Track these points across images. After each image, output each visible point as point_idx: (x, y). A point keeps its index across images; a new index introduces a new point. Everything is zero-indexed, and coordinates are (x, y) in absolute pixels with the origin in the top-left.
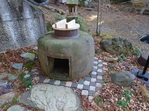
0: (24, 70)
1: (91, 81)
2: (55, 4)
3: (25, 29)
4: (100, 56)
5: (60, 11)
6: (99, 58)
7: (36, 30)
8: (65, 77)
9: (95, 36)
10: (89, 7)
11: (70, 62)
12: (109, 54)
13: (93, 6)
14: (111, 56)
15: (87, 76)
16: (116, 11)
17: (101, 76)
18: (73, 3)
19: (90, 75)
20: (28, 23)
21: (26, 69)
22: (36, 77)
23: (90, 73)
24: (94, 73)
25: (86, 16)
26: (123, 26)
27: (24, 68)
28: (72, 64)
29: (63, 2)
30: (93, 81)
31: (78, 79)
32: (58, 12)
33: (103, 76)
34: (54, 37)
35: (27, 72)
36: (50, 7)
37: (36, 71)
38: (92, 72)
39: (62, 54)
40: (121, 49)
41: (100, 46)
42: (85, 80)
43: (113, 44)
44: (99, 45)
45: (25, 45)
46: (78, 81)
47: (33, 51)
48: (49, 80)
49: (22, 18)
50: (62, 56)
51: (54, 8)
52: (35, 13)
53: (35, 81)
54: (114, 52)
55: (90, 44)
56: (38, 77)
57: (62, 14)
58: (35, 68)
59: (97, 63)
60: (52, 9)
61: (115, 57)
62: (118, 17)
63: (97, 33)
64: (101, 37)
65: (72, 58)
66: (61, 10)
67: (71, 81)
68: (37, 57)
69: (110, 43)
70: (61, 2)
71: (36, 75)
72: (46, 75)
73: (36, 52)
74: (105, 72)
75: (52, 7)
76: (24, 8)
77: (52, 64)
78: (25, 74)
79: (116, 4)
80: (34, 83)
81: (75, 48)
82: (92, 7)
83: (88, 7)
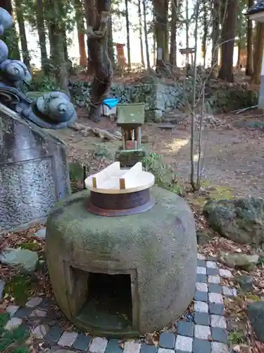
0: (6, 301)
1: (197, 336)
2: (89, 118)
3: (16, 187)
4: (210, 249)
5: (100, 134)
6: (206, 256)
7: (43, 187)
8: (120, 328)
9: (187, 192)
10: (166, 122)
11: (134, 283)
12: (233, 244)
13: (174, 119)
14: (239, 250)
15: (181, 318)
16: (228, 128)
17: (223, 317)
18: (134, 121)
19: (190, 315)
20: (26, 171)
21: (13, 299)
22: (38, 328)
23: (188, 309)
24: (201, 307)
25: (161, 141)
26: (251, 163)
27: (7, 295)
28: (139, 289)
29: (108, 114)
30: (202, 338)
31: (159, 332)
32: (97, 135)
33: (227, 315)
34: (88, 211)
35: (13, 309)
36: (78, 126)
37: (40, 306)
38: (193, 303)
39: (112, 262)
40: (261, 229)
41: (205, 222)
42: (176, 334)
43: (238, 215)
44: (202, 219)
45: (15, 226)
46: (157, 338)
47: (35, 241)
48: (75, 335)
49: (10, 160)
50: (111, 268)
51: (86, 127)
52: (44, 147)
53: (36, 341)
54: (245, 236)
55: (186, 226)
56: (43, 327)
57: (106, 139)
58: (36, 296)
59: (203, 271)
60: (83, 129)
61: (249, 253)
62: (234, 143)
63: (192, 183)
64: (203, 194)
65: (139, 272)
66: (102, 132)
67: (136, 338)
68: (42, 261)
69: (231, 213)
70: (102, 112)
71: (38, 318)
72: (67, 320)
73: (40, 244)
74: (230, 300)
75: (84, 126)
76: (17, 137)
77: (83, 286)
78: (9, 317)
79: (225, 112)
80: (32, 347)
81: (146, 241)
82: (172, 122)
83: (163, 121)
